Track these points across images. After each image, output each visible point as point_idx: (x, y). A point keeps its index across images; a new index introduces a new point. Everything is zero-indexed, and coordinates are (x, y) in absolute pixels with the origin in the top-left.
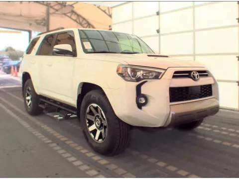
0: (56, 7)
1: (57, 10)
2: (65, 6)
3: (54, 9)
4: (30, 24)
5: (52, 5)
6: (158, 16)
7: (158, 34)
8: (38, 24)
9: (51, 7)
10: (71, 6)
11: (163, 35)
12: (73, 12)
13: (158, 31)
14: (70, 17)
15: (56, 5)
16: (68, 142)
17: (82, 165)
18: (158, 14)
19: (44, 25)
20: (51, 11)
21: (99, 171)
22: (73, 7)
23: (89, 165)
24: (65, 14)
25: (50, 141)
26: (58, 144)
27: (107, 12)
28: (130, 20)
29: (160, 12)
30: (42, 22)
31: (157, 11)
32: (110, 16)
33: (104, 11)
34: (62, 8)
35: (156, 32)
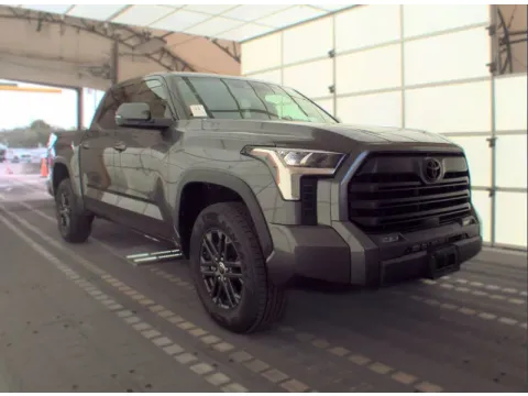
0: (132, 42)
1: (133, 48)
2: (148, 39)
3: (127, 45)
4: (80, 75)
5: (123, 37)
6: (331, 60)
7: (332, 94)
8: (96, 74)
9: (121, 41)
10: (161, 39)
11: (342, 96)
12: (164, 51)
13: (332, 89)
14: (158, 61)
15: (131, 37)
16: (153, 309)
17: (181, 353)
18: (332, 54)
19: (108, 77)
20: (121, 49)
21: (215, 365)
22: (165, 42)
23: (196, 354)
24: (148, 56)
25: (118, 306)
26: (135, 312)
27: (231, 51)
28: (276, 68)
29: (337, 51)
30: (103, 72)
31: (330, 49)
32: (238, 59)
33: (226, 50)
34: (142, 43)
35: (328, 90)
